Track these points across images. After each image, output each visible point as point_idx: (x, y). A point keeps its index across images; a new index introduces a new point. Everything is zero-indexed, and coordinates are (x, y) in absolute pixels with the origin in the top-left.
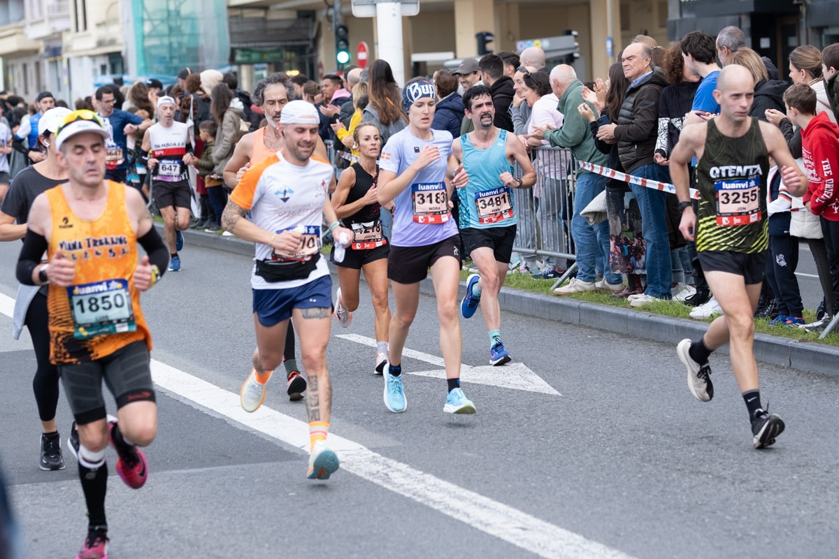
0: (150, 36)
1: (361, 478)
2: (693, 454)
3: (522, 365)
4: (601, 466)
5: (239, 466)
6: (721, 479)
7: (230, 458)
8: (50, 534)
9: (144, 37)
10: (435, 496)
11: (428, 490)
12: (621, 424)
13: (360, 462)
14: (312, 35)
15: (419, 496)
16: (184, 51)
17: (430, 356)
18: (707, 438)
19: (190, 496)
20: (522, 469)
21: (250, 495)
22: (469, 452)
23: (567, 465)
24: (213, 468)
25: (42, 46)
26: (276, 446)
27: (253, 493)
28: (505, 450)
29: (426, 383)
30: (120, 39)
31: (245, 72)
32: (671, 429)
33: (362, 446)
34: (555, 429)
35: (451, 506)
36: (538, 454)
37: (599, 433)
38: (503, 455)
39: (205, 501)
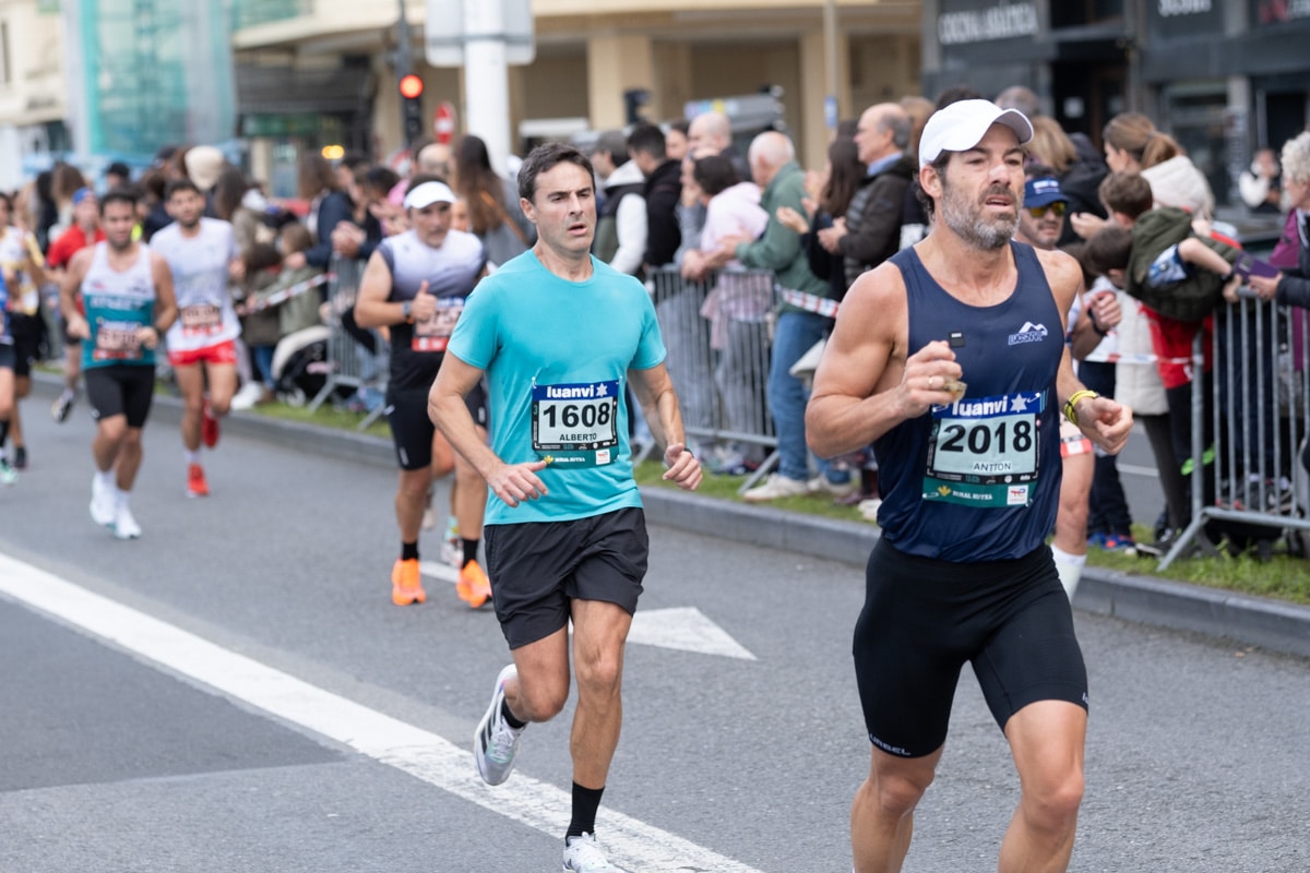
0: (111, 93)
1: (441, 789)
2: (961, 752)
3: (693, 611)
4: (819, 770)
5: (249, 772)
6: (1005, 790)
7: (235, 758)
9: (100, 95)
11: (546, 808)
12: (848, 704)
13: (440, 764)
14: (365, 91)
15: (533, 818)
16: (163, 117)
18: (983, 726)
19: (171, 819)
20: (694, 775)
21: (267, 817)
23: (763, 769)
24: (207, 775)
26: (307, 739)
27: (271, 814)
28: (667, 745)
30: (63, 97)
31: (260, 152)
33: (441, 740)
34: (746, 712)
36: (719, 752)
37: (815, 718)
38: (663, 753)
39: (196, 826)
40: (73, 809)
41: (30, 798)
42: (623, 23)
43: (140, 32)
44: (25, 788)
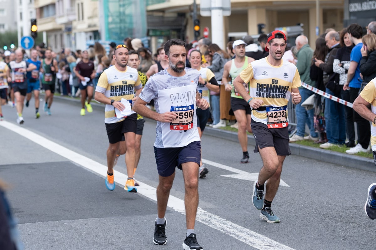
0: (112, 23)
2: (348, 214)
4: (306, 219)
5: (144, 216)
6: (360, 225)
7: (140, 212)
8: (59, 244)
9: (109, 24)
10: (231, 230)
11: (228, 228)
12: (316, 200)
14: (184, 24)
15: (224, 230)
16: (126, 30)
17: (231, 168)
18: (354, 207)
19: (122, 228)
22: (247, 211)
23: (290, 218)
24: (132, 216)
25: (63, 27)
29: (229, 180)
30: (98, 24)
31: (153, 40)
32: (338, 203)
34: (286, 202)
35: (238, 235)
37: (306, 204)
39: (128, 230)
40: (94, 225)
41: (82, 221)
42: (257, 5)
43: (120, 6)
44: (81, 219)
